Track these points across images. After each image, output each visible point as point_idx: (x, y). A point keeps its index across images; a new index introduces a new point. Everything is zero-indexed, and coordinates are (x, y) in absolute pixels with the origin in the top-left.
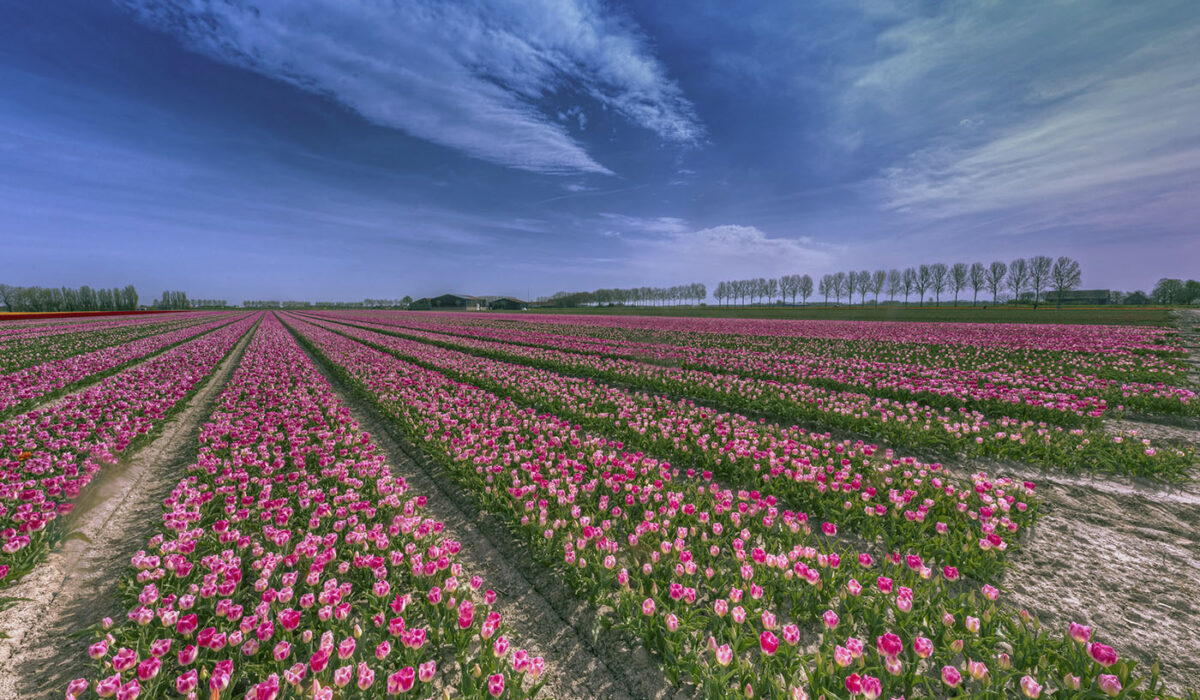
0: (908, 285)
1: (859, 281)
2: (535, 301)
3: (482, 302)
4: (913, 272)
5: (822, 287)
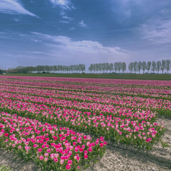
0: (158, 67)
1: (142, 65)
4: (160, 63)
5: (129, 67)
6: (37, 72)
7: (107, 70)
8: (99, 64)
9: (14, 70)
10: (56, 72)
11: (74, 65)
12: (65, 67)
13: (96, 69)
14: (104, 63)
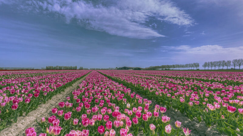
2: (145, 68)
3: (132, 68)
6: (161, 69)
7: (223, 66)
8: (214, 62)
9: (148, 68)
10: (174, 69)
11: (189, 64)
12: (181, 65)
13: (210, 66)
14: (220, 61)
